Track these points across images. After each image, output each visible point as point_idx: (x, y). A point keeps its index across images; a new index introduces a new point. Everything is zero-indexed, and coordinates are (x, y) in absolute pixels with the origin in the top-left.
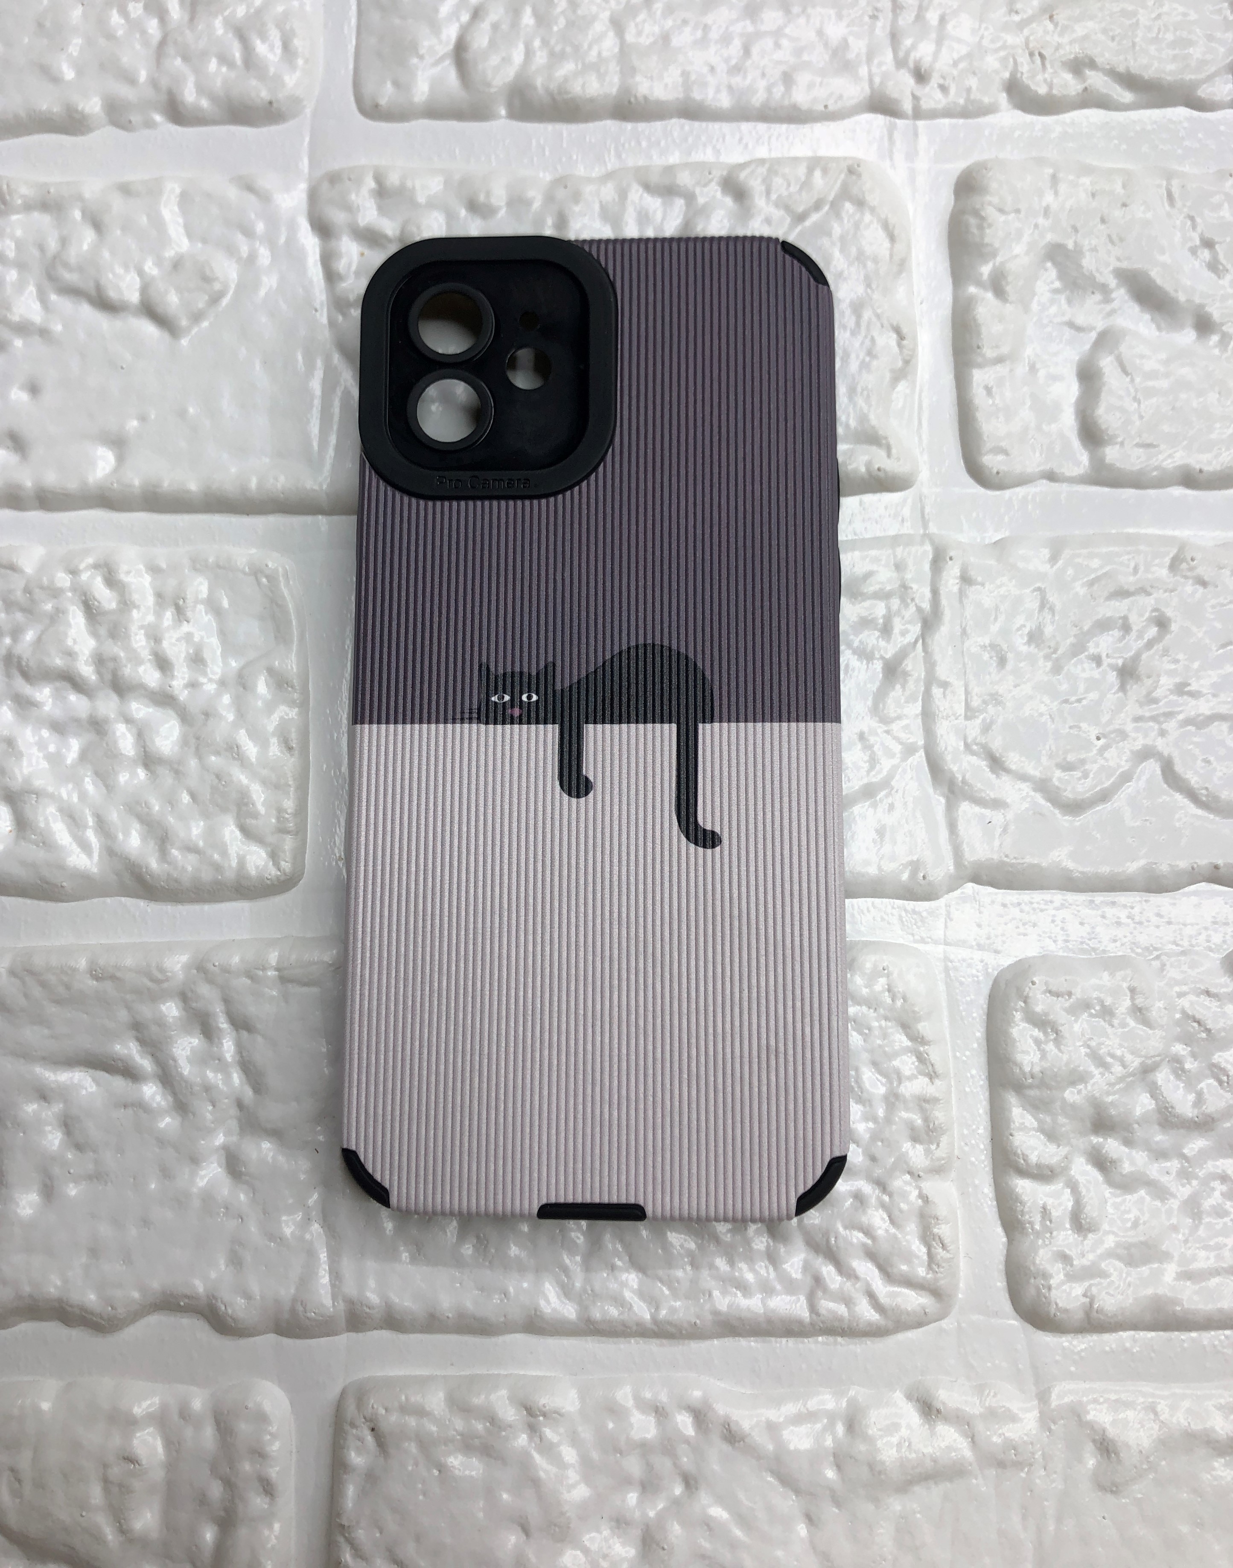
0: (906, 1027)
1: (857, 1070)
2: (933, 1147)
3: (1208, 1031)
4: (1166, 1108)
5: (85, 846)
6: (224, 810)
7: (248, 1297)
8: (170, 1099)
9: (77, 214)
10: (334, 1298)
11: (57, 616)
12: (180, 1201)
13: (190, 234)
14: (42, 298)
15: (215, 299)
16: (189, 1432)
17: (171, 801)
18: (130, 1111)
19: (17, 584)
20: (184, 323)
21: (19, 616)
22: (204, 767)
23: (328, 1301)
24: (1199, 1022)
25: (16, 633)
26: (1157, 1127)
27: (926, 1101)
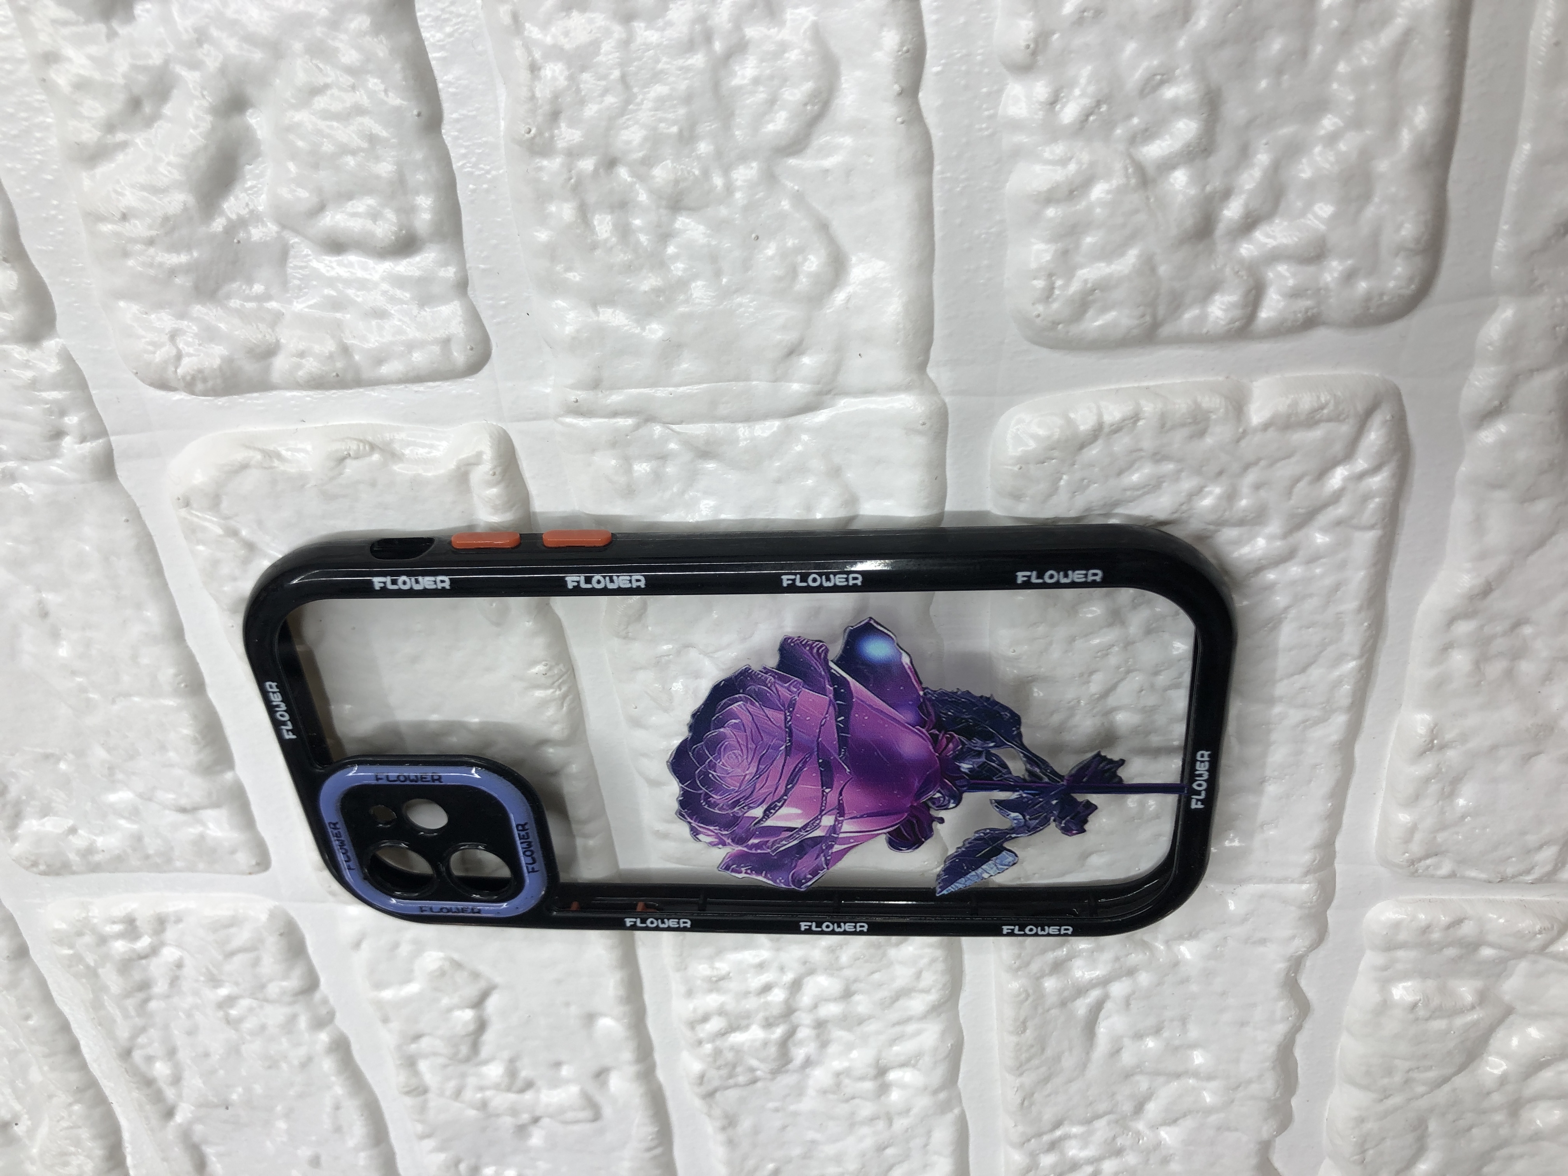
0: (1082, 444)
1: (1125, 490)
2: (1214, 417)
3: (1098, 104)
4: (1189, 153)
5: (918, 1033)
6: (884, 955)
7: (1293, 937)
8: (1124, 978)
9: (413, 1047)
10: (1303, 882)
11: (737, 1050)
12: (1208, 974)
13: (407, 981)
14: (486, 1062)
15: (458, 965)
16: (1399, 966)
17: (880, 985)
18: (1133, 1002)
19: (712, 1073)
20: (482, 984)
21: (739, 1069)
22: (850, 966)
23: (1305, 887)
24: (1088, 116)
25: (752, 1070)
26: (1211, 160)
27: (1163, 426)
